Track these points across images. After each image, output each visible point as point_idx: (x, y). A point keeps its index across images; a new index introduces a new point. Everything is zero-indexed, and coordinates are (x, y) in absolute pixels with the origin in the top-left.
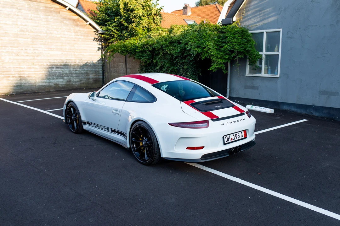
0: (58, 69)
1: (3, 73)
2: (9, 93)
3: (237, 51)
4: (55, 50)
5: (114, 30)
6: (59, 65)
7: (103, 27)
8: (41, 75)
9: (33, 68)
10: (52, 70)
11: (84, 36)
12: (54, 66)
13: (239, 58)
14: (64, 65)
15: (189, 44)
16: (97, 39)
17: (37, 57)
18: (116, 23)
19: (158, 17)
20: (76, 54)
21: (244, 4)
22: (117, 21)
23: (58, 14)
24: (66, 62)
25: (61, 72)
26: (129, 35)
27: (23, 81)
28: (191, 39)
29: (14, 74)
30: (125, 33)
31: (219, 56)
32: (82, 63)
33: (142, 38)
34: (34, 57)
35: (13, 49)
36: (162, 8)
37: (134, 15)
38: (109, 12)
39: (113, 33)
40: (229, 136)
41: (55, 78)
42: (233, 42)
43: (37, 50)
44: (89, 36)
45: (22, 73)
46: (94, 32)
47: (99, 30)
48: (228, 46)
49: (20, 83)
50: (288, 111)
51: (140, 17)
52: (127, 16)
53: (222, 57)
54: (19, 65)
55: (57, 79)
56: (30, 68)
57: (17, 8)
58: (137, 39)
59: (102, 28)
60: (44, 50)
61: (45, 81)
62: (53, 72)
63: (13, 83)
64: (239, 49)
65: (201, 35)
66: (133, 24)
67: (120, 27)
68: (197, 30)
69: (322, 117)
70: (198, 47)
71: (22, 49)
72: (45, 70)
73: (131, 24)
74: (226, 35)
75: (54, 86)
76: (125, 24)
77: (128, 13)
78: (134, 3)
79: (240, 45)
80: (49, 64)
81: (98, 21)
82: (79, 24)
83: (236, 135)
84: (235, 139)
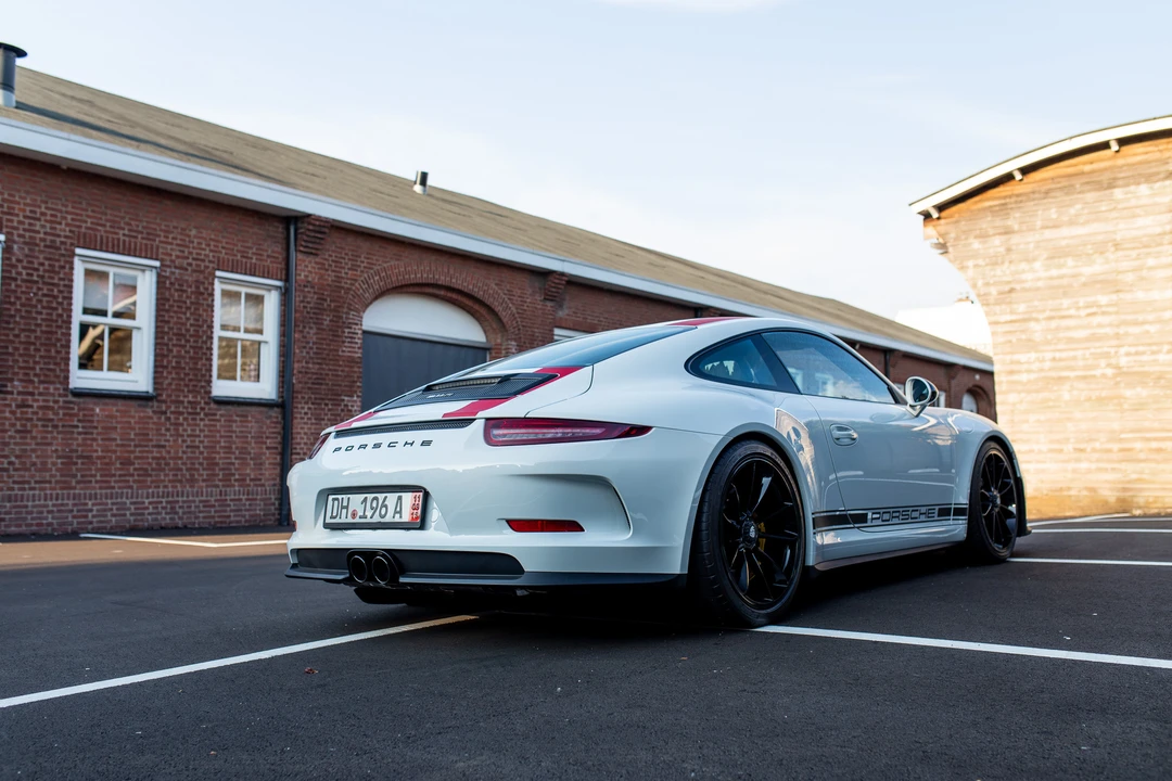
83: (375, 502)
84: (366, 518)
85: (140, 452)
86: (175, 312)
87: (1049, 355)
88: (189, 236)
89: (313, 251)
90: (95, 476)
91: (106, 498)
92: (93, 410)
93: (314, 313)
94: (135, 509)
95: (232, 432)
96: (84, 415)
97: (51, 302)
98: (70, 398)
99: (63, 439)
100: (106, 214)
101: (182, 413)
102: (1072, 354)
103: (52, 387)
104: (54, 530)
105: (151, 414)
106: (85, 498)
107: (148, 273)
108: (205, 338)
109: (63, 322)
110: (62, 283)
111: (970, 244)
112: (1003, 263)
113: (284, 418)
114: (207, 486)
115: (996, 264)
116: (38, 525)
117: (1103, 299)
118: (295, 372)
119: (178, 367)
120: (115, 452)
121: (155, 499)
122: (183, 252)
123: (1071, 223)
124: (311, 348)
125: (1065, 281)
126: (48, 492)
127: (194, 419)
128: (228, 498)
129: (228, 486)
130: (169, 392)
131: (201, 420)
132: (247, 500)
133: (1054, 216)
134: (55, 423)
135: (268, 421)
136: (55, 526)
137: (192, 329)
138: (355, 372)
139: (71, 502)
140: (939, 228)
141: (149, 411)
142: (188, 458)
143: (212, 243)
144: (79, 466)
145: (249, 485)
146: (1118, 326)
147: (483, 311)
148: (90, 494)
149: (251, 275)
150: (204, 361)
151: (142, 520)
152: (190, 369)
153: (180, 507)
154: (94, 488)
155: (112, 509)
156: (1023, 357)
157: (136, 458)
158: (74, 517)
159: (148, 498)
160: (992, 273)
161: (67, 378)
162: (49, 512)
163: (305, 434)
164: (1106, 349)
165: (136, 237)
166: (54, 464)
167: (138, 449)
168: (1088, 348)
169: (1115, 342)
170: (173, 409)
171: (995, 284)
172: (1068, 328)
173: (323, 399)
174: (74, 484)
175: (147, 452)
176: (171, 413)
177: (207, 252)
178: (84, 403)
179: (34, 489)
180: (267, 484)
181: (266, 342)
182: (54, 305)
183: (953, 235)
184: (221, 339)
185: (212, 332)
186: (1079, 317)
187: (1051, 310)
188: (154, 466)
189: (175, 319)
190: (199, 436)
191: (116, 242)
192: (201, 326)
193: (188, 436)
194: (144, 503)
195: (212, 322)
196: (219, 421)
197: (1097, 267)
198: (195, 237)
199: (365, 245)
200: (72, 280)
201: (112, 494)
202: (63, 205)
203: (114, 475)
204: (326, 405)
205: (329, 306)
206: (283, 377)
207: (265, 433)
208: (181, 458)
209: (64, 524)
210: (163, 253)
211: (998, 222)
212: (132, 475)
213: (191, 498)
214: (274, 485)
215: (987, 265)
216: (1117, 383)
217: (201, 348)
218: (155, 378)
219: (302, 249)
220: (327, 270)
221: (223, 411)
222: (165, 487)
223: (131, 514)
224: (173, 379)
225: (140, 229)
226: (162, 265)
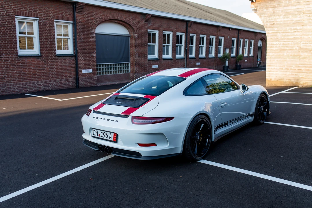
83: (104, 133)
84: (102, 137)
85: (38, 71)
86: (44, 32)
87: (282, 43)
88: (46, 10)
89: (81, 12)
90: (27, 78)
91: (31, 84)
92: (25, 61)
93: (82, 30)
94: (39, 86)
95: (62, 64)
96: (23, 62)
97: (10, 32)
98: (18, 58)
99: (18, 69)
100: (22, 5)
101: (49, 60)
102: (288, 43)
103: (13, 55)
104: (18, 93)
105: (40, 61)
106: (25, 84)
107: (36, 21)
108: (53, 39)
109: (14, 37)
110: (13, 26)
111: (263, 10)
112: (272, 16)
113: (76, 59)
114: (57, 79)
115: (270, 16)
116: (14, 92)
117: (298, 28)
118: (78, 47)
119: (46, 47)
120: (32, 71)
121: (44, 83)
122: (45, 15)
123: (292, 5)
124: (82, 40)
125: (288, 22)
126: (16, 83)
127: (52, 61)
128: (62, 81)
129: (62, 78)
130: (45, 54)
131: (54, 61)
132: (67, 82)
133: (287, 3)
134: (15, 65)
135: (72, 61)
136: (18, 92)
137: (49, 36)
138: (94, 46)
139: (22, 85)
140: (255, 5)
141: (40, 60)
142: (51, 72)
143: (53, 12)
144: (23, 76)
145: (68, 78)
146: (301, 35)
147: (128, 26)
148: (27, 83)
149: (64, 20)
150: (53, 45)
151: (41, 89)
152: (50, 48)
153: (50, 85)
154: (28, 81)
155: (32, 87)
156: (275, 43)
157: (38, 73)
158: (23, 89)
159: (41, 83)
160: (269, 19)
161: (17, 52)
162: (16, 88)
163: (82, 63)
164: (298, 42)
165: (32, 11)
166: (16, 76)
167: (38, 70)
168: (293, 41)
169: (300, 40)
170: (46, 59)
171: (269, 22)
172: (288, 36)
173: (86, 54)
174: (22, 81)
175: (40, 71)
176: (46, 60)
177: (52, 14)
178: (22, 59)
179: (12, 82)
180: (72, 77)
181: (69, 39)
182: (11, 32)
183: (259, 7)
184: (57, 38)
185: (55, 37)
186: (291, 32)
187: (284, 30)
188: (42, 74)
189: (44, 34)
190: (54, 66)
191: (26, 13)
192: (52, 36)
193: (51, 66)
194: (41, 84)
195: (55, 34)
196: (58, 61)
197: (298, 19)
198: (48, 10)
199: (95, 9)
200: (15, 25)
201: (32, 82)
202: (10, 3)
203: (32, 78)
204: (87, 55)
205: (86, 28)
206: (75, 48)
207: (71, 64)
208: (49, 72)
209: (21, 91)
210: (39, 16)
211: (272, 4)
212: (37, 77)
213: (53, 82)
214: (74, 77)
215: (267, 16)
216: (300, 51)
217: (52, 42)
218: (40, 51)
219: (77, 12)
220: (85, 17)
221: (59, 58)
222: (46, 80)
223: (38, 87)
224: (45, 51)
225: (32, 9)
226: (39, 19)
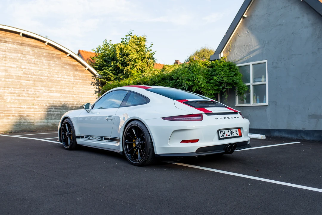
0: (56, 110)
1: (4, 112)
2: (8, 131)
3: (226, 82)
4: (54, 92)
5: (110, 74)
6: (57, 106)
7: (100, 71)
8: (40, 115)
9: (33, 108)
10: (50, 111)
11: (83, 80)
12: (52, 107)
13: (227, 89)
14: (63, 106)
15: (181, 78)
16: (94, 83)
17: (37, 98)
18: (113, 67)
19: (151, 60)
20: (74, 96)
21: (230, 41)
22: (113, 65)
23: (60, 60)
24: (64, 104)
25: (59, 112)
26: (124, 77)
27: (23, 121)
28: (182, 74)
29: (15, 114)
30: (121, 76)
31: (209, 88)
32: (80, 104)
33: (136, 78)
34: (35, 98)
35: (15, 90)
36: (155, 52)
37: (129, 59)
38: (106, 58)
39: (109, 77)
40: (223, 131)
41: (53, 118)
42: (222, 74)
43: (38, 91)
44: (87, 80)
45: (22, 112)
46: (92, 76)
47: (96, 74)
48: (218, 77)
49: (20, 122)
50: (279, 137)
51: (135, 61)
52: (122, 60)
53: (212, 89)
54: (20, 105)
55: (55, 119)
56: (30, 108)
57: (22, 54)
58: (132, 79)
59: (99, 73)
60: (45, 92)
61: (44, 120)
62: (51, 112)
63: (13, 122)
64: (228, 81)
65: (191, 70)
66: (128, 67)
67: (116, 71)
68: (188, 66)
69: (314, 141)
70: (189, 80)
71: (24, 90)
72: (44, 110)
73: (127, 67)
74: (215, 68)
75: (52, 126)
76: (121, 67)
77: (124, 57)
78: (129, 49)
79: (229, 76)
80: (48, 105)
81: (96, 67)
82: (78, 69)
83: (231, 132)
84: (230, 135)
